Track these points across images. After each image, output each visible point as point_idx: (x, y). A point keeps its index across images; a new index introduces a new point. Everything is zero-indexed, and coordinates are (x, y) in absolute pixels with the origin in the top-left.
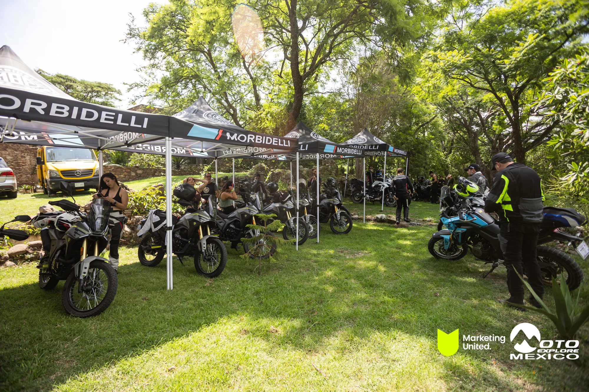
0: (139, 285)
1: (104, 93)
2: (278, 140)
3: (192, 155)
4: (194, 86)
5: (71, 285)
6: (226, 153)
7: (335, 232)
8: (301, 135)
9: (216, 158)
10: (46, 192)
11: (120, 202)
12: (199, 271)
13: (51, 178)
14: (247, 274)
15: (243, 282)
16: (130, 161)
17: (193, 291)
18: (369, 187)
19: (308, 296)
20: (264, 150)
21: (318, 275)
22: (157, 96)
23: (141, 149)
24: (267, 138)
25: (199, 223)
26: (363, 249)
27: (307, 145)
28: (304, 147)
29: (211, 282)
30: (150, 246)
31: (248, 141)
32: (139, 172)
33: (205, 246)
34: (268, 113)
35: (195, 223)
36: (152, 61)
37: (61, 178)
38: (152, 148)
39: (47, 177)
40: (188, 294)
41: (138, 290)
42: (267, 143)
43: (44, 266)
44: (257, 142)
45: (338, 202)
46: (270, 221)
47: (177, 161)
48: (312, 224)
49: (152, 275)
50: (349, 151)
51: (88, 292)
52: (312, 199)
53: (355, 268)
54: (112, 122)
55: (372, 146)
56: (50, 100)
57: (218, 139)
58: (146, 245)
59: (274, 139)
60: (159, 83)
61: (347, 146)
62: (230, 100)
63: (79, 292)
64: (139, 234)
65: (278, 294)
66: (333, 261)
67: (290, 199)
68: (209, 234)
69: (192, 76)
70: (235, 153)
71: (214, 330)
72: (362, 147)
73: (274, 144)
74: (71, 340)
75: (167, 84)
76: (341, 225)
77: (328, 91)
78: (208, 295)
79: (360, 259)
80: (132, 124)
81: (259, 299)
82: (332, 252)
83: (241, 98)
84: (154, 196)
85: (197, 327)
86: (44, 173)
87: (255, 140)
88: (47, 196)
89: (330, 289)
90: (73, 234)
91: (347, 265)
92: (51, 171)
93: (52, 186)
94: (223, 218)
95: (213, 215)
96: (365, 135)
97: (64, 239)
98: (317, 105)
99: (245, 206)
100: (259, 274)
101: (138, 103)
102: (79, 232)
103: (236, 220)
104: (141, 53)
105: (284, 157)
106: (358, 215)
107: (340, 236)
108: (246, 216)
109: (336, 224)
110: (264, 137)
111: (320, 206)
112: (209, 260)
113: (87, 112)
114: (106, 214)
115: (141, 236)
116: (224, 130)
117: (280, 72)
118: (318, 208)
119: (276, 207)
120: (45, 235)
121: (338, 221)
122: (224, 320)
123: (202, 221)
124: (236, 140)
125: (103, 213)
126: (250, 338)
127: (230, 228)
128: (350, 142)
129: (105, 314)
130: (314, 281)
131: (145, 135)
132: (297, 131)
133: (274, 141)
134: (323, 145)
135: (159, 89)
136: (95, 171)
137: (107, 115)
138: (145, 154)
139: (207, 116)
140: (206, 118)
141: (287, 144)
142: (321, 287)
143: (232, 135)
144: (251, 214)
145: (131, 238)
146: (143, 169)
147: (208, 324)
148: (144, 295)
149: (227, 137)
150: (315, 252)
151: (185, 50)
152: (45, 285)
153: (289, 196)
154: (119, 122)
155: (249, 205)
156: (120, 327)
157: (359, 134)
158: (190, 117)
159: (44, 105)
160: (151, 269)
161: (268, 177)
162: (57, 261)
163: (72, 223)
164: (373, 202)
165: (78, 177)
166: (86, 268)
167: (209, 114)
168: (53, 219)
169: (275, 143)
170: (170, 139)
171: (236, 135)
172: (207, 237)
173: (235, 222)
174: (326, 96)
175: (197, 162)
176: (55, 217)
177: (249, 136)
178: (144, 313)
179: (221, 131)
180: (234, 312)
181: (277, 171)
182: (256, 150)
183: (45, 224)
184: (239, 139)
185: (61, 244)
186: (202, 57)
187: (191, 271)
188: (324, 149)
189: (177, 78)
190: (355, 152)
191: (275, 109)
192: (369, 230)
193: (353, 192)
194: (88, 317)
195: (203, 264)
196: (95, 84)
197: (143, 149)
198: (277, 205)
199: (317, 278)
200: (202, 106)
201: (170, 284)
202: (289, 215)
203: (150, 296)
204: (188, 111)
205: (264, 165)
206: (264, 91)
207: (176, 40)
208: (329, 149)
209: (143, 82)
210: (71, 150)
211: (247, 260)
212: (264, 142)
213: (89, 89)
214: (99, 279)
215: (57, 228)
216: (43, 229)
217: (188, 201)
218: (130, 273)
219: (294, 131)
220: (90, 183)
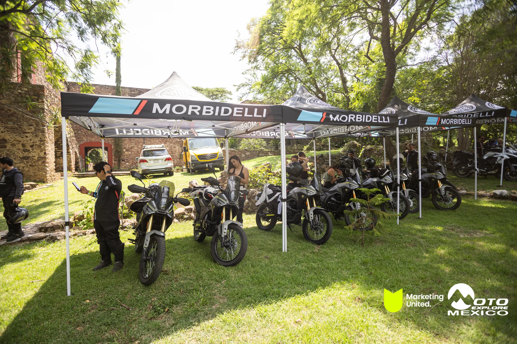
0: (261, 246)
1: (220, 95)
2: (378, 118)
3: (294, 137)
4: (287, 78)
5: (215, 241)
6: (323, 133)
7: (438, 208)
8: (397, 110)
9: (314, 138)
10: (189, 171)
11: (244, 178)
12: (306, 238)
13: (192, 161)
14: (351, 244)
15: (349, 251)
16: (240, 145)
17: (304, 255)
18: (480, 160)
19: (421, 273)
20: (361, 128)
21: (427, 252)
22: (259, 92)
23: (255, 135)
24: (367, 116)
25: (306, 196)
26: (482, 229)
27: (406, 120)
28: (403, 121)
29: (318, 248)
30: (265, 214)
31: (349, 121)
32: (248, 154)
33: (312, 216)
34: (358, 93)
35: (303, 196)
36: (255, 64)
37: (198, 161)
38: (263, 133)
39: (190, 160)
40: (300, 257)
41: (260, 249)
42: (367, 121)
43: (197, 225)
44: (357, 121)
45: (442, 177)
46: (372, 196)
47: (276, 143)
48: (411, 199)
49: (268, 238)
50: (456, 121)
51: (227, 247)
52: (411, 174)
53: (474, 249)
54: (241, 115)
55: (484, 113)
56: (202, 104)
57: (322, 121)
58: (262, 213)
59: (374, 116)
60: (260, 81)
61: (451, 117)
62: (319, 86)
63: (222, 247)
64: (257, 204)
65: (386, 266)
66: (444, 239)
67: (388, 174)
68: (315, 206)
69: (286, 71)
70: (331, 133)
71: (330, 293)
72: (470, 116)
73: (373, 121)
74: (220, 282)
75: (267, 81)
76: (446, 200)
77: (421, 61)
78: (318, 260)
79: (480, 239)
80: (255, 115)
81: (368, 269)
82: (440, 229)
83: (328, 83)
84: (264, 173)
85: (314, 288)
86: (188, 158)
87: (355, 119)
88: (189, 174)
89: (447, 270)
90: (216, 203)
91: (463, 245)
92: (192, 156)
93: (193, 166)
94: (325, 192)
95: (318, 189)
96: (472, 103)
97: (210, 206)
98: (406, 79)
99: (345, 181)
100: (362, 244)
101: (244, 99)
102: (220, 201)
103: (337, 194)
104: (247, 59)
105: (377, 133)
106: (467, 190)
107: (446, 213)
108: (346, 190)
109: (439, 200)
110: (364, 116)
111: (421, 180)
112: (316, 229)
113: (225, 109)
114: (237, 187)
115: (258, 206)
116: (328, 112)
117: (366, 52)
118: (420, 183)
119: (374, 182)
120: (197, 202)
121: (442, 196)
122: (337, 285)
123: (309, 194)
124: (338, 120)
125: (236, 187)
126: (366, 307)
127: (331, 200)
128: (452, 111)
129: (240, 266)
130: (425, 258)
131: (262, 123)
132: (393, 106)
133: (374, 119)
134: (425, 118)
135: (260, 86)
136: (218, 155)
137: (237, 110)
138: (251, 138)
139: (310, 102)
140: (309, 104)
141: (386, 120)
142: (436, 265)
143: (334, 116)
144: (352, 188)
145: (249, 207)
146: (251, 151)
147: (324, 288)
148: (265, 254)
149: (330, 119)
150: (419, 227)
151: (280, 50)
152: (198, 238)
153: (388, 171)
154: (246, 115)
155: (348, 179)
156: (252, 278)
157: (465, 101)
158: (295, 104)
159: (199, 108)
160: (267, 233)
161: (361, 153)
162: (206, 222)
163: (214, 195)
164: (485, 175)
165: (207, 159)
166: (225, 229)
167: (311, 100)
168: (202, 191)
169: (375, 120)
170: (284, 124)
171: (338, 116)
172: (314, 209)
173: (336, 196)
174: (415, 68)
175: (291, 143)
176: (203, 190)
177: (350, 115)
178: (268, 269)
179: (325, 114)
180: (346, 279)
181: (369, 147)
182: (352, 128)
183: (197, 194)
184: (340, 119)
185: (208, 210)
186: (293, 52)
187: (300, 237)
188: (426, 122)
189: (275, 74)
190: (463, 121)
191: (365, 88)
192: (484, 207)
193: (456, 165)
194: (228, 266)
195: (311, 233)
196: (215, 90)
197: (256, 135)
198: (375, 180)
199: (427, 255)
200: (304, 94)
201: (285, 248)
202: (387, 190)
203: (269, 255)
204: (292, 100)
205: (356, 142)
206: (349, 74)
207: (272, 42)
208: (432, 121)
209: (248, 82)
210: (203, 140)
211: (352, 231)
212: (364, 121)
213: (211, 94)
214: (234, 239)
215: (204, 198)
216: (195, 198)
217: (297, 177)
218: (252, 235)
219: (389, 107)
220: (215, 164)
